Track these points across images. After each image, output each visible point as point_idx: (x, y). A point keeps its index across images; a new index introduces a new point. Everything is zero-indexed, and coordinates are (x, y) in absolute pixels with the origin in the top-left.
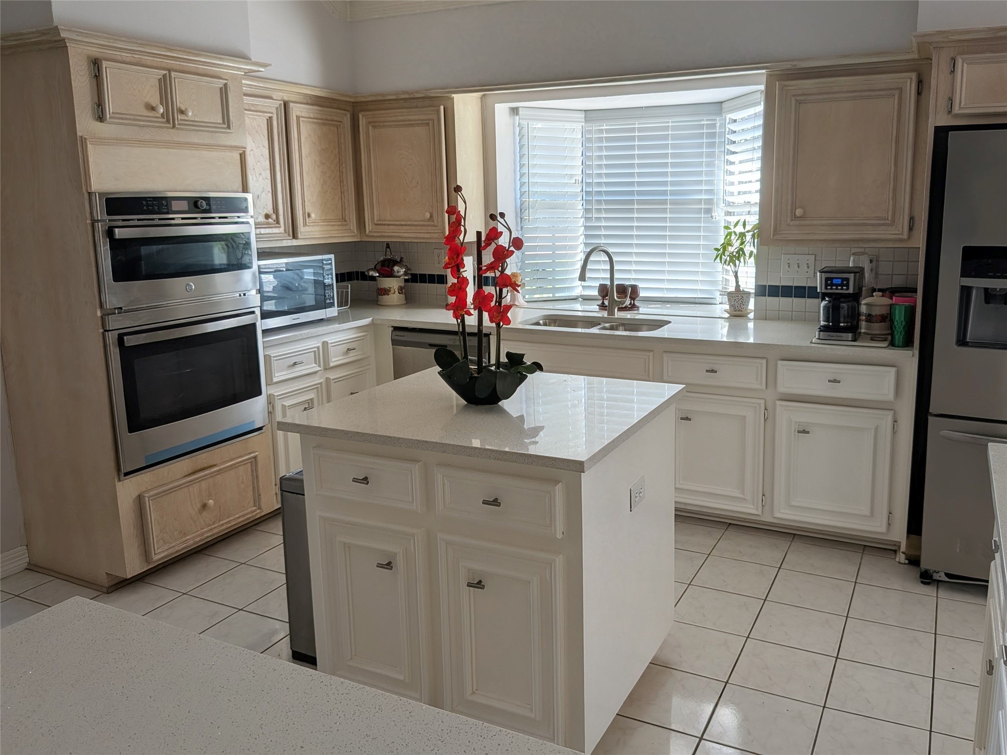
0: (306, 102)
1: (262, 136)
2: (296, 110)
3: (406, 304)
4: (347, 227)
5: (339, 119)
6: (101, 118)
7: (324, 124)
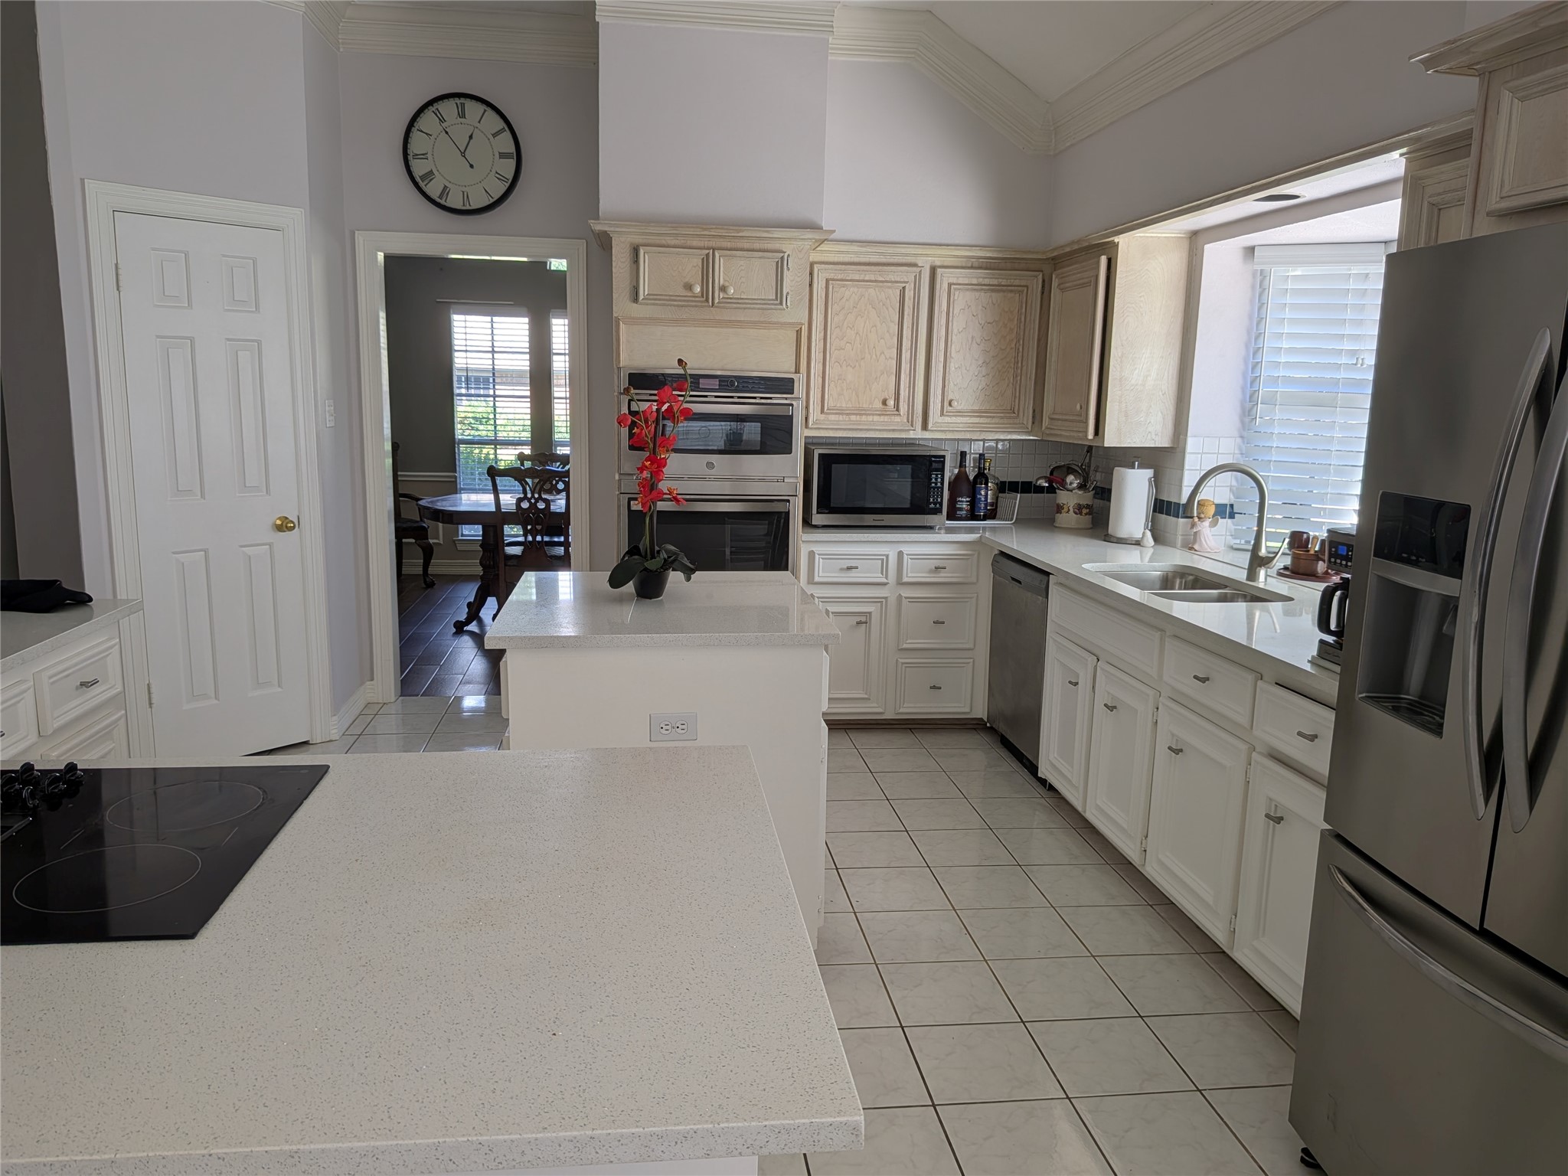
0: (970, 265)
1: (890, 309)
2: (945, 278)
3: (1091, 528)
4: (1017, 421)
5: (1023, 283)
6: (636, 299)
7: (993, 291)
